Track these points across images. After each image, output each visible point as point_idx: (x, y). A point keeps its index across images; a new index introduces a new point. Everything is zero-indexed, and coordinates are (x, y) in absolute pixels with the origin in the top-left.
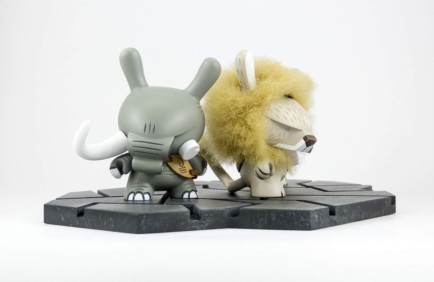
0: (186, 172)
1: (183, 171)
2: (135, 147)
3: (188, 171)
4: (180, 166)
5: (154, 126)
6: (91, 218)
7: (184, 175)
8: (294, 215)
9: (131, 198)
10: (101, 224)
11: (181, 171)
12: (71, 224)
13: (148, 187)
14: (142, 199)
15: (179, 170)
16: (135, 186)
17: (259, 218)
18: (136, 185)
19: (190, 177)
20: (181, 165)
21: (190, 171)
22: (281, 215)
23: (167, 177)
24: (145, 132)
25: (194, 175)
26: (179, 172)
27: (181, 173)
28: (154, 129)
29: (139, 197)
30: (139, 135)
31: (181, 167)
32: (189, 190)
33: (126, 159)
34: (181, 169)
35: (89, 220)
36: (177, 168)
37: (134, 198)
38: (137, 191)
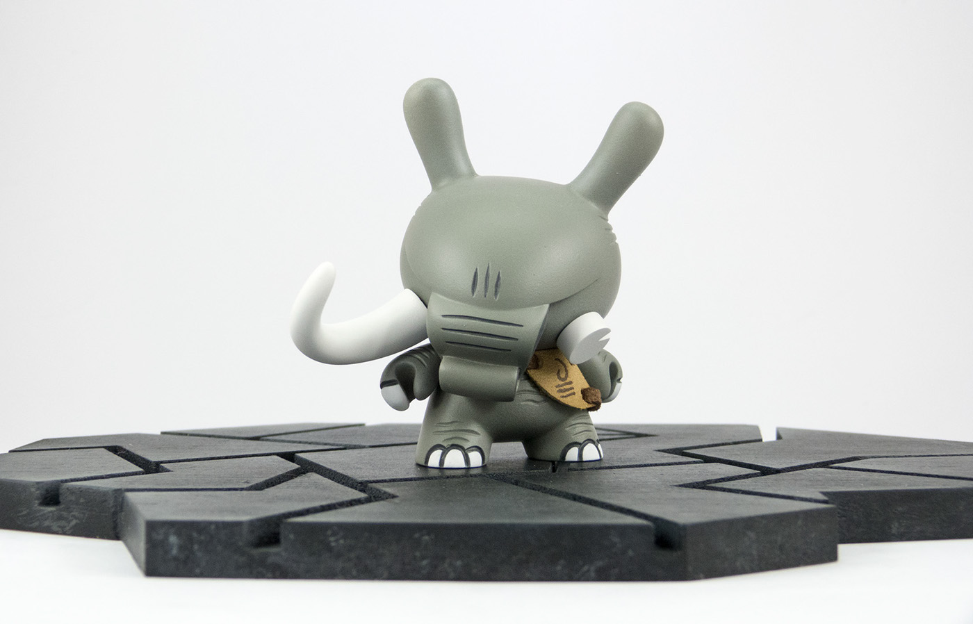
0: (574, 394)
1: (568, 393)
2: (449, 332)
3: (578, 391)
4: (561, 379)
5: (499, 277)
7: (568, 401)
9: (434, 460)
11: (561, 391)
13: (478, 434)
14: (463, 465)
15: (557, 389)
16: (443, 429)
18: (447, 429)
19: (585, 408)
20: (563, 376)
21: (584, 392)
23: (528, 406)
24: (473, 293)
25: (594, 403)
26: (557, 396)
27: (563, 397)
28: (497, 285)
29: (455, 459)
30: (458, 300)
31: (562, 383)
32: (581, 439)
33: (424, 362)
36: (551, 385)
37: (442, 462)
38: (450, 444)
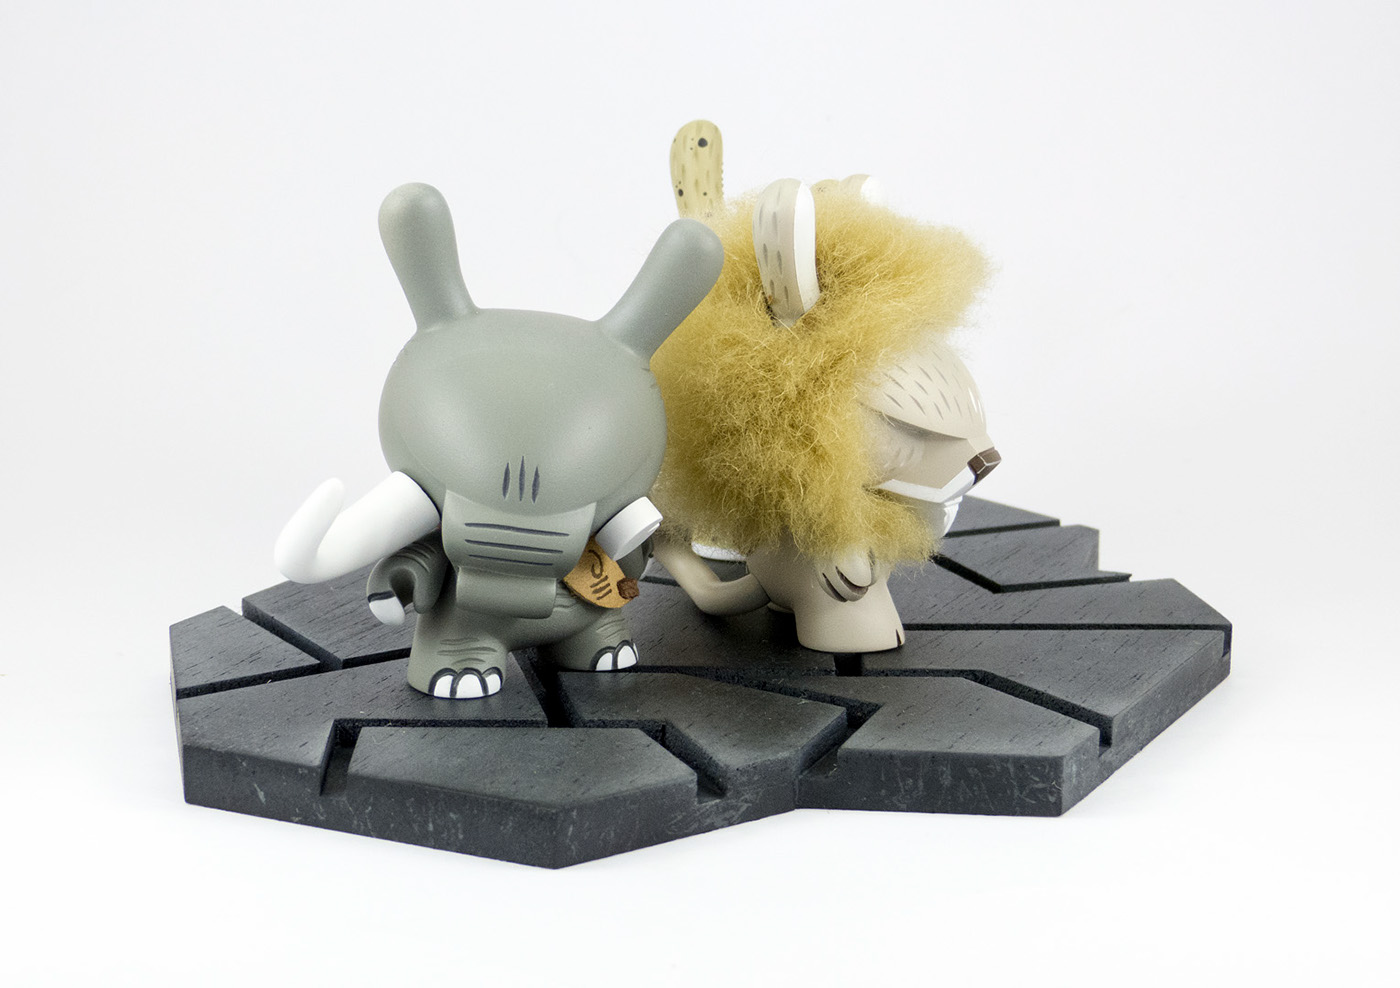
0: (610, 591)
1: (604, 592)
2: (476, 546)
3: (614, 586)
4: (595, 577)
5: (537, 474)
6: (373, 805)
7: (603, 603)
8: (1012, 770)
10: (416, 828)
11: (596, 592)
12: (297, 815)
13: (494, 651)
15: (593, 589)
17: (899, 780)
18: (454, 648)
19: (622, 606)
20: (598, 572)
21: (620, 586)
22: (970, 770)
23: (557, 614)
24: (505, 494)
26: (591, 597)
27: (599, 598)
28: (536, 484)
30: (485, 503)
31: (597, 581)
32: (615, 643)
33: (424, 565)
34: (597, 584)
35: (367, 811)
36: (585, 584)
37: (453, 691)
38: (464, 667)
